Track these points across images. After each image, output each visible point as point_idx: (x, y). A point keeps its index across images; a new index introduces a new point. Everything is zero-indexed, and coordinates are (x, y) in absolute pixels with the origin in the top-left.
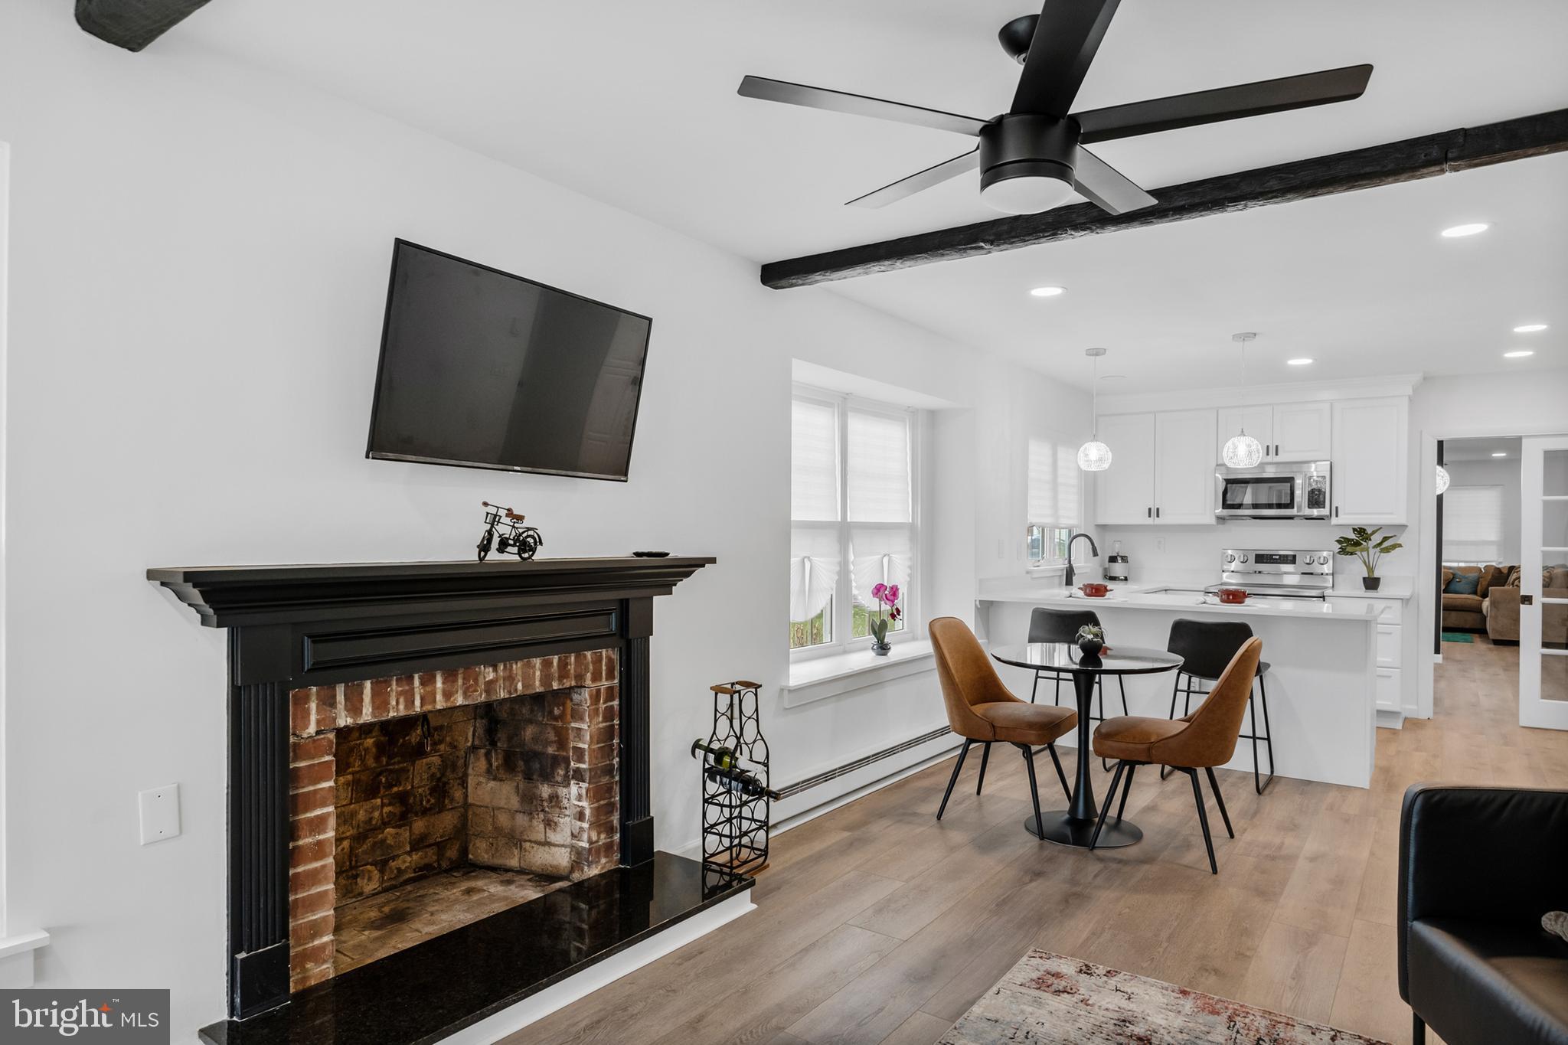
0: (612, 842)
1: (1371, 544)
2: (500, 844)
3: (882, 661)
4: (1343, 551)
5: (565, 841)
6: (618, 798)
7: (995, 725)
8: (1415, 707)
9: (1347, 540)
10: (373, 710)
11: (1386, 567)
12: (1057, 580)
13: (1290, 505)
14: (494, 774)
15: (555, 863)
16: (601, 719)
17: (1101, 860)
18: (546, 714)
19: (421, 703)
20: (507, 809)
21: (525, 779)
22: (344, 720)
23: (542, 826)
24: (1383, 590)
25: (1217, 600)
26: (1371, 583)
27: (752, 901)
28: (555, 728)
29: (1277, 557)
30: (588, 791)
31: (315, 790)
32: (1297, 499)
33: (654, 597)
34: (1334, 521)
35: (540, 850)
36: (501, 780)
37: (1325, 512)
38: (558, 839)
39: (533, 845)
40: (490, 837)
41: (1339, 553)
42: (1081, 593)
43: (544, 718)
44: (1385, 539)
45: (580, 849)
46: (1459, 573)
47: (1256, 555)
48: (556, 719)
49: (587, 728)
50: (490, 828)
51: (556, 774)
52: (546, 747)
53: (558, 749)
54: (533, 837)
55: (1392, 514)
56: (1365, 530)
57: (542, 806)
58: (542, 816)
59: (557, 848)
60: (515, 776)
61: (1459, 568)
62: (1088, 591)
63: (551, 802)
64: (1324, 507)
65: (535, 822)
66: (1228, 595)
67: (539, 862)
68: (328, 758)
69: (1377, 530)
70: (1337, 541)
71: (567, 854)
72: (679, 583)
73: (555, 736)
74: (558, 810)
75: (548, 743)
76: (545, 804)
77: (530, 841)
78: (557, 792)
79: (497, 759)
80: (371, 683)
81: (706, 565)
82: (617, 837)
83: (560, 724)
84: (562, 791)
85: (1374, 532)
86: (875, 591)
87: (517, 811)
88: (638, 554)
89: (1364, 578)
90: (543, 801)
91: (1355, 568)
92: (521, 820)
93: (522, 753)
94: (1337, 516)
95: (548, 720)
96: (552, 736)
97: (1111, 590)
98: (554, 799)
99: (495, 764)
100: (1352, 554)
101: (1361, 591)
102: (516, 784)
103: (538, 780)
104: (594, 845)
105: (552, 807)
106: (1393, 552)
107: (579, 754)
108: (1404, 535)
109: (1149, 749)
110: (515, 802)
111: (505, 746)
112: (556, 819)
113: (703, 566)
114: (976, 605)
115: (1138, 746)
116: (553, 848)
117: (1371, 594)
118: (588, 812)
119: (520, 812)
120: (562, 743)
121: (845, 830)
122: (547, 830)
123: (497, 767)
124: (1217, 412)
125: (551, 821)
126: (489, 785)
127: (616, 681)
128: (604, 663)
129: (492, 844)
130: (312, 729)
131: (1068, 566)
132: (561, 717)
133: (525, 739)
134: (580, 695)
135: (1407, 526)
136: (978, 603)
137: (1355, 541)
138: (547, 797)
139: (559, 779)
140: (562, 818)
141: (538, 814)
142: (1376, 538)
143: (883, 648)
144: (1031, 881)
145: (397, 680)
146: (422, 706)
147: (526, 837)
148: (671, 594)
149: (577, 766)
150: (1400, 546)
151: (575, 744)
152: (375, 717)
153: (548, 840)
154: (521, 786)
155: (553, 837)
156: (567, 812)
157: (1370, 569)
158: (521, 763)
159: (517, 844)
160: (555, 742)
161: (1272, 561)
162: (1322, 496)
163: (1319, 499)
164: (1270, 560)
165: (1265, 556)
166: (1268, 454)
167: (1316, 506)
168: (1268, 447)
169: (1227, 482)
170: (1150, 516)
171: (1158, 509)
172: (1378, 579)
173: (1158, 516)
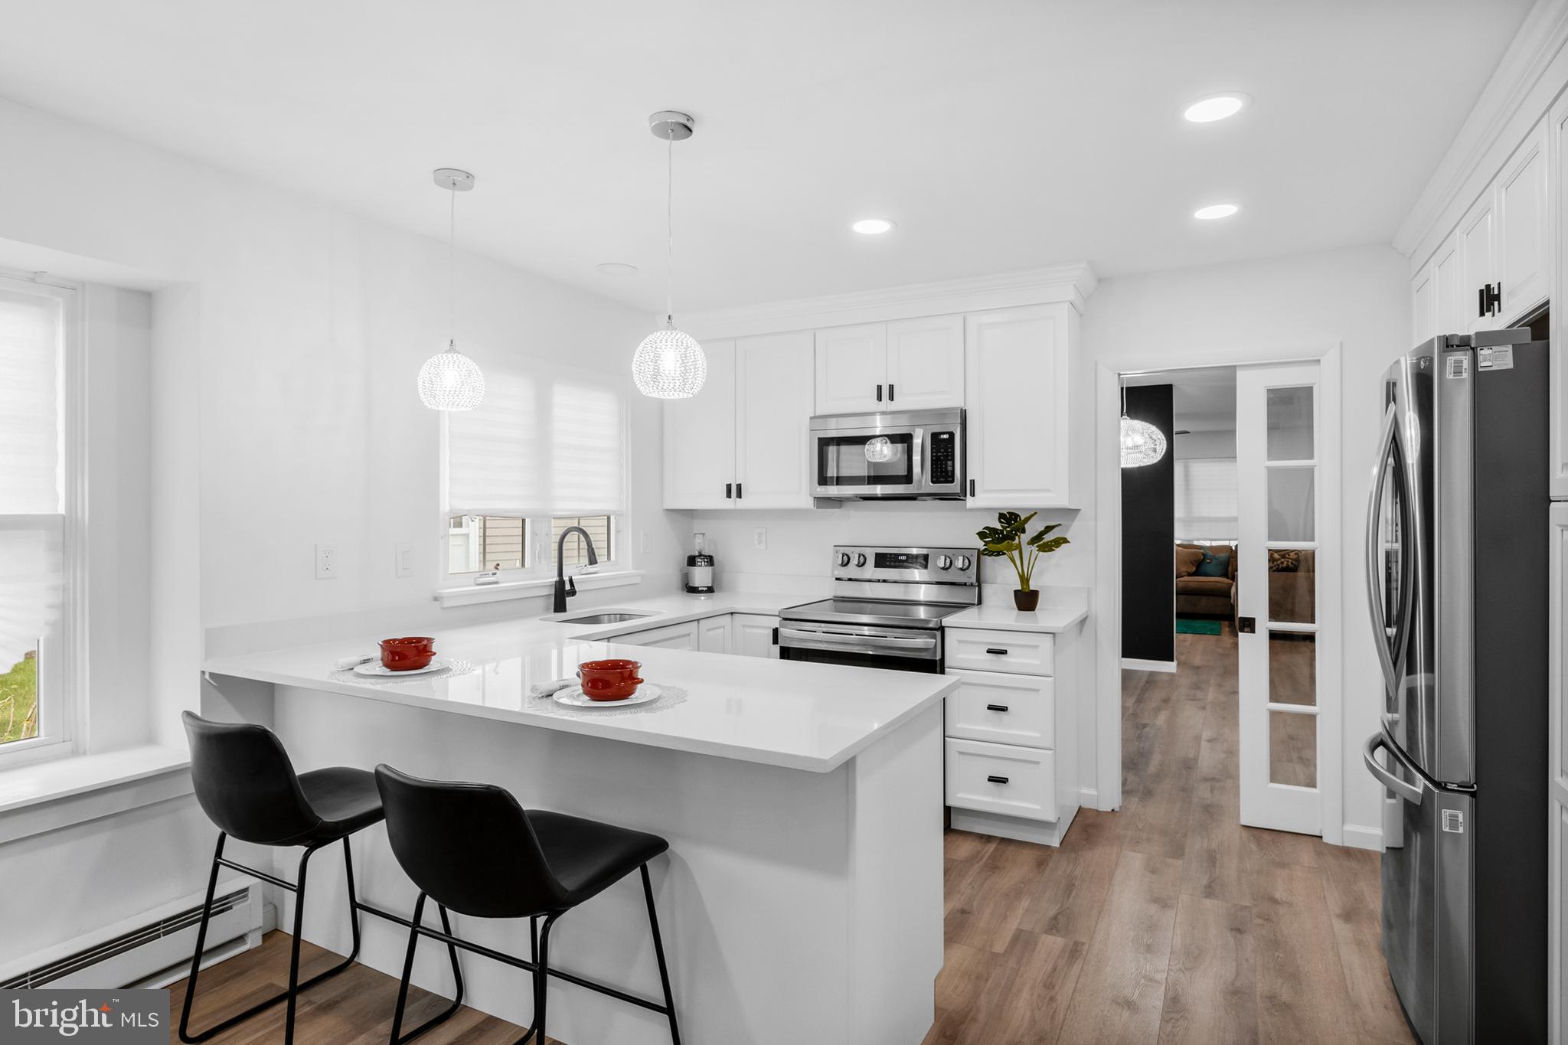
1: (1025, 538)
4: (988, 551)
8: (1093, 792)
9: (993, 531)
12: (541, 603)
13: (909, 479)
24: (1043, 612)
26: (1026, 600)
29: (904, 558)
32: (916, 468)
34: (970, 502)
37: (954, 487)
41: (985, 551)
44: (1049, 529)
46: (1210, 553)
47: (877, 555)
55: (1048, 491)
56: (1017, 516)
61: (1211, 548)
64: (953, 481)
69: (1032, 516)
70: (979, 533)
85: (1029, 520)
89: (1016, 592)
94: (975, 495)
100: (1000, 554)
101: (1012, 612)
106: (1057, 550)
108: (1075, 524)
117: (1026, 616)
124: (815, 335)
131: (556, 579)
135: (1079, 510)
137: (1003, 534)
142: (1033, 528)
150: (1065, 541)
157: (1025, 578)
161: (897, 564)
162: (950, 463)
163: (946, 467)
164: (894, 562)
165: (888, 556)
166: (880, 398)
167: (942, 479)
168: (880, 388)
169: (824, 443)
170: (729, 496)
171: (740, 485)
172: (1037, 593)
173: (740, 496)
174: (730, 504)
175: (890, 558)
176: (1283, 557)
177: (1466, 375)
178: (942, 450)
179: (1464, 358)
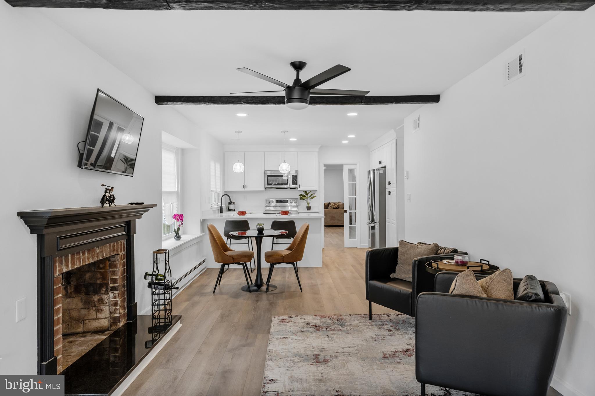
0: (125, 313)
1: (309, 196)
2: (73, 324)
3: (179, 243)
4: (301, 199)
5: (106, 316)
6: (126, 296)
7: (234, 257)
9: (302, 195)
10: (72, 265)
11: (313, 203)
13: (287, 184)
14: (69, 295)
15: (101, 325)
16: (122, 266)
17: (271, 294)
18: (96, 267)
19: (83, 262)
20: (76, 309)
21: (85, 295)
22: (65, 270)
23: (94, 312)
24: (312, 210)
25: (280, 214)
26: (309, 208)
27: (181, 324)
28: (100, 272)
29: (282, 201)
30: (119, 294)
31: (57, 298)
32: (289, 183)
33: (136, 220)
35: (94, 322)
36: (73, 298)
37: (296, 186)
38: (103, 316)
39: (90, 321)
40: (67, 322)
41: (300, 199)
42: (237, 215)
43: (95, 269)
44: (312, 195)
45: (115, 317)
47: (276, 201)
48: (101, 269)
49: (118, 270)
50: (67, 318)
51: (101, 290)
52: (97, 281)
53: (102, 280)
54: (90, 317)
55: (313, 187)
56: (307, 192)
57: (95, 304)
58: (94, 308)
59: (102, 320)
60: (80, 295)
62: (240, 214)
63: (99, 302)
65: (91, 311)
66: (284, 213)
67: (93, 327)
68: (60, 285)
70: (299, 195)
71: (108, 321)
72: (144, 214)
73: (101, 276)
74: (102, 305)
75: (97, 279)
76: (96, 303)
77: (89, 320)
78: (102, 297)
79: (71, 289)
80: (71, 255)
81: (154, 207)
82: (126, 311)
83: (103, 270)
84: (105, 297)
85: (309, 192)
86: (174, 216)
87: (81, 309)
88: (131, 204)
89: (307, 207)
90: (95, 302)
91: (304, 204)
92: (83, 312)
93: (83, 285)
94: (300, 188)
95: (97, 270)
96: (99, 276)
97: (247, 213)
98: (101, 301)
99: (70, 291)
100: (303, 199)
101: (306, 211)
102: (81, 298)
103: (92, 294)
104: (121, 314)
105: (99, 304)
106: (314, 198)
107: (115, 281)
108: (316, 193)
109: (283, 258)
110: (80, 305)
111: (75, 283)
112: (102, 308)
113: (152, 207)
114: (201, 221)
115: (280, 258)
116: (100, 320)
117: (309, 211)
118: (119, 302)
119: (83, 309)
120: (104, 277)
121: (186, 301)
122: (97, 313)
123: (71, 292)
124: (264, 153)
125: (99, 309)
126: (66, 300)
127: (125, 252)
128: (122, 245)
129: (69, 325)
130: (57, 274)
132: (104, 268)
133: (85, 279)
134: (115, 258)
135: (317, 190)
136: (201, 220)
137: (304, 196)
138: (97, 300)
139: (103, 292)
140: (104, 307)
141: (92, 308)
142: (309, 195)
143: (179, 238)
144: (257, 302)
145: (77, 253)
146: (82, 264)
147: (86, 318)
148: (141, 218)
149: (113, 285)
150: (316, 196)
151: (112, 277)
152: (72, 268)
153: (98, 317)
154: (84, 298)
155: (100, 315)
156: (107, 305)
157: (308, 204)
158: (84, 289)
159: (82, 322)
160: (101, 278)
162: (296, 181)
165: (279, 201)
167: (294, 184)
169: (268, 176)
170: (243, 188)
171: (246, 185)
172: (310, 207)
173: (246, 188)
174: (243, 190)
176: (335, 205)
177: (378, 174)
178: (295, 178)
179: (378, 171)
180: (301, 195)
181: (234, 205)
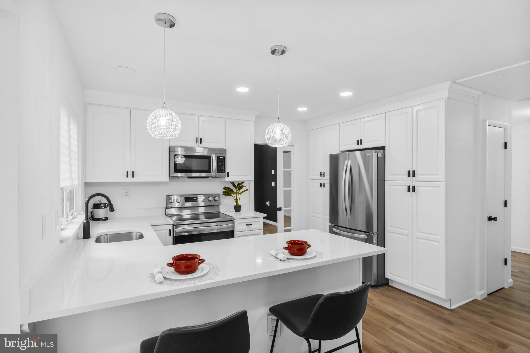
4: (226, 194)
9: (228, 188)
13: (208, 171)
26: (238, 208)
29: (196, 198)
37: (225, 174)
41: (224, 195)
47: (185, 198)
89: (235, 206)
91: (230, 201)
94: (228, 177)
100: (229, 195)
137: (230, 190)
150: (247, 190)
157: (237, 202)
161: (193, 201)
162: (223, 166)
163: (222, 168)
164: (192, 200)
165: (190, 198)
166: (197, 142)
167: (221, 172)
168: (197, 139)
170: (127, 177)
171: (133, 172)
172: (240, 207)
173: (133, 177)
174: (127, 180)
175: (190, 199)
178: (221, 162)
179: (377, 154)
180: (225, 188)
181: (105, 209)
